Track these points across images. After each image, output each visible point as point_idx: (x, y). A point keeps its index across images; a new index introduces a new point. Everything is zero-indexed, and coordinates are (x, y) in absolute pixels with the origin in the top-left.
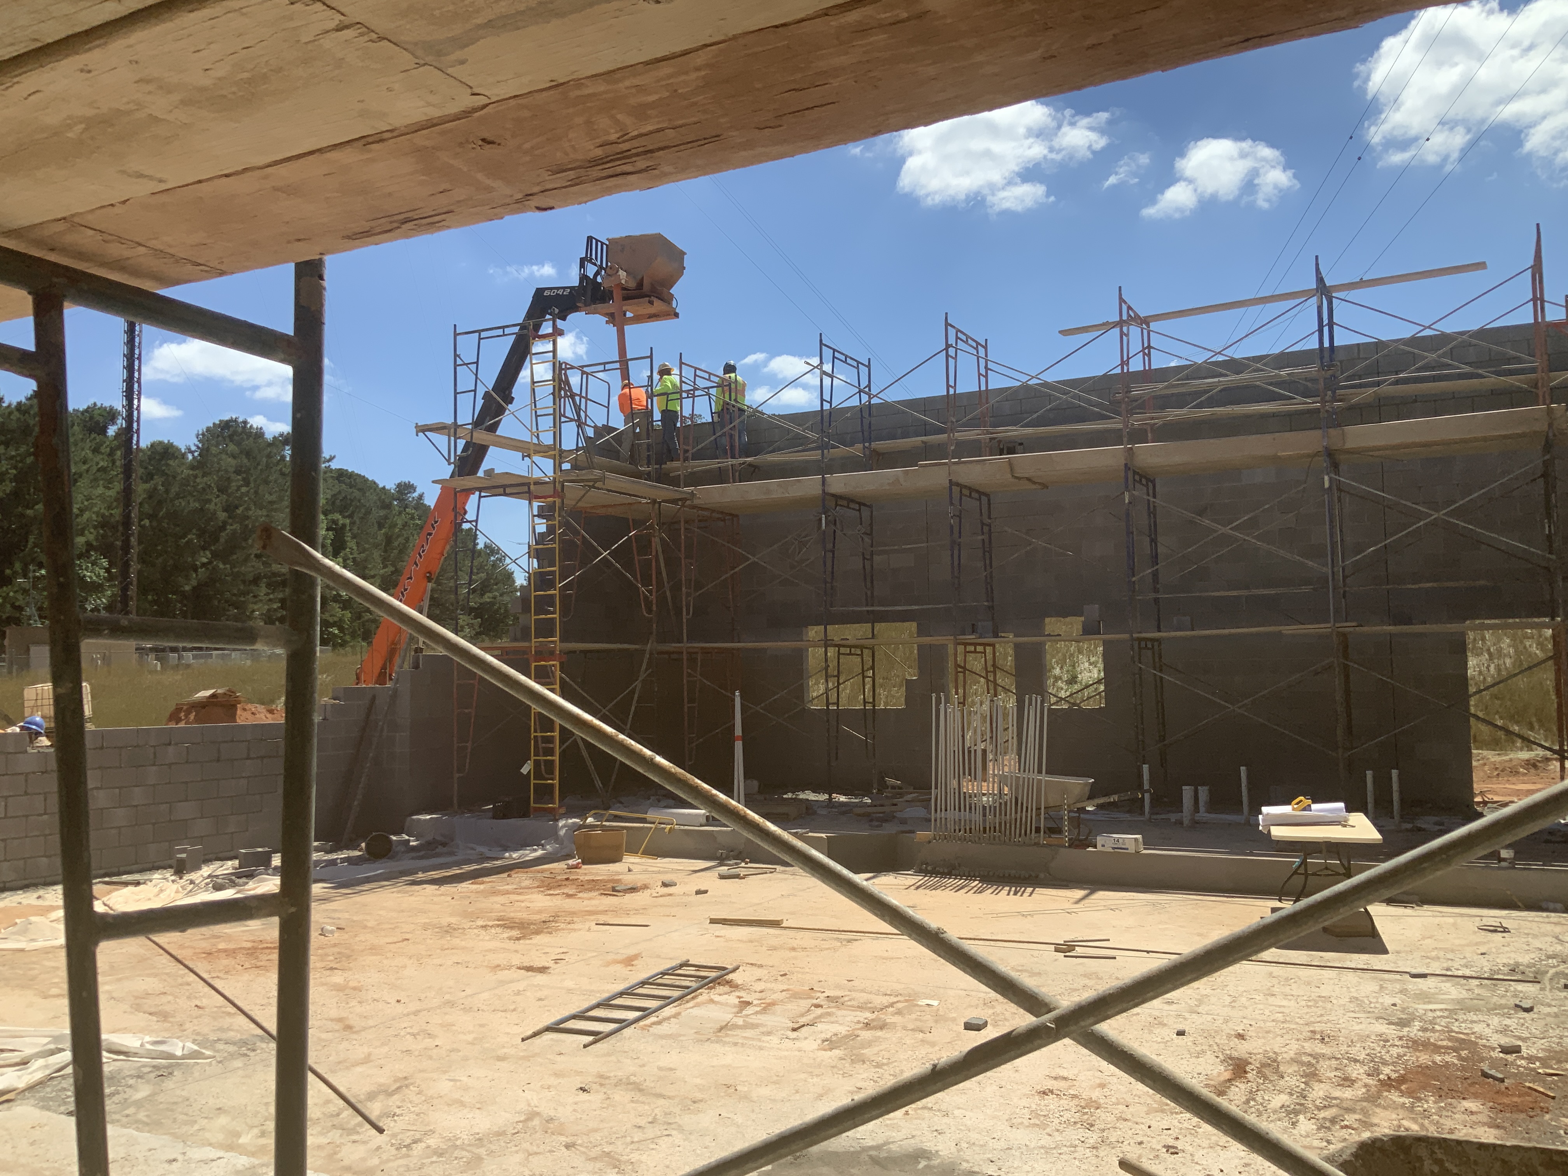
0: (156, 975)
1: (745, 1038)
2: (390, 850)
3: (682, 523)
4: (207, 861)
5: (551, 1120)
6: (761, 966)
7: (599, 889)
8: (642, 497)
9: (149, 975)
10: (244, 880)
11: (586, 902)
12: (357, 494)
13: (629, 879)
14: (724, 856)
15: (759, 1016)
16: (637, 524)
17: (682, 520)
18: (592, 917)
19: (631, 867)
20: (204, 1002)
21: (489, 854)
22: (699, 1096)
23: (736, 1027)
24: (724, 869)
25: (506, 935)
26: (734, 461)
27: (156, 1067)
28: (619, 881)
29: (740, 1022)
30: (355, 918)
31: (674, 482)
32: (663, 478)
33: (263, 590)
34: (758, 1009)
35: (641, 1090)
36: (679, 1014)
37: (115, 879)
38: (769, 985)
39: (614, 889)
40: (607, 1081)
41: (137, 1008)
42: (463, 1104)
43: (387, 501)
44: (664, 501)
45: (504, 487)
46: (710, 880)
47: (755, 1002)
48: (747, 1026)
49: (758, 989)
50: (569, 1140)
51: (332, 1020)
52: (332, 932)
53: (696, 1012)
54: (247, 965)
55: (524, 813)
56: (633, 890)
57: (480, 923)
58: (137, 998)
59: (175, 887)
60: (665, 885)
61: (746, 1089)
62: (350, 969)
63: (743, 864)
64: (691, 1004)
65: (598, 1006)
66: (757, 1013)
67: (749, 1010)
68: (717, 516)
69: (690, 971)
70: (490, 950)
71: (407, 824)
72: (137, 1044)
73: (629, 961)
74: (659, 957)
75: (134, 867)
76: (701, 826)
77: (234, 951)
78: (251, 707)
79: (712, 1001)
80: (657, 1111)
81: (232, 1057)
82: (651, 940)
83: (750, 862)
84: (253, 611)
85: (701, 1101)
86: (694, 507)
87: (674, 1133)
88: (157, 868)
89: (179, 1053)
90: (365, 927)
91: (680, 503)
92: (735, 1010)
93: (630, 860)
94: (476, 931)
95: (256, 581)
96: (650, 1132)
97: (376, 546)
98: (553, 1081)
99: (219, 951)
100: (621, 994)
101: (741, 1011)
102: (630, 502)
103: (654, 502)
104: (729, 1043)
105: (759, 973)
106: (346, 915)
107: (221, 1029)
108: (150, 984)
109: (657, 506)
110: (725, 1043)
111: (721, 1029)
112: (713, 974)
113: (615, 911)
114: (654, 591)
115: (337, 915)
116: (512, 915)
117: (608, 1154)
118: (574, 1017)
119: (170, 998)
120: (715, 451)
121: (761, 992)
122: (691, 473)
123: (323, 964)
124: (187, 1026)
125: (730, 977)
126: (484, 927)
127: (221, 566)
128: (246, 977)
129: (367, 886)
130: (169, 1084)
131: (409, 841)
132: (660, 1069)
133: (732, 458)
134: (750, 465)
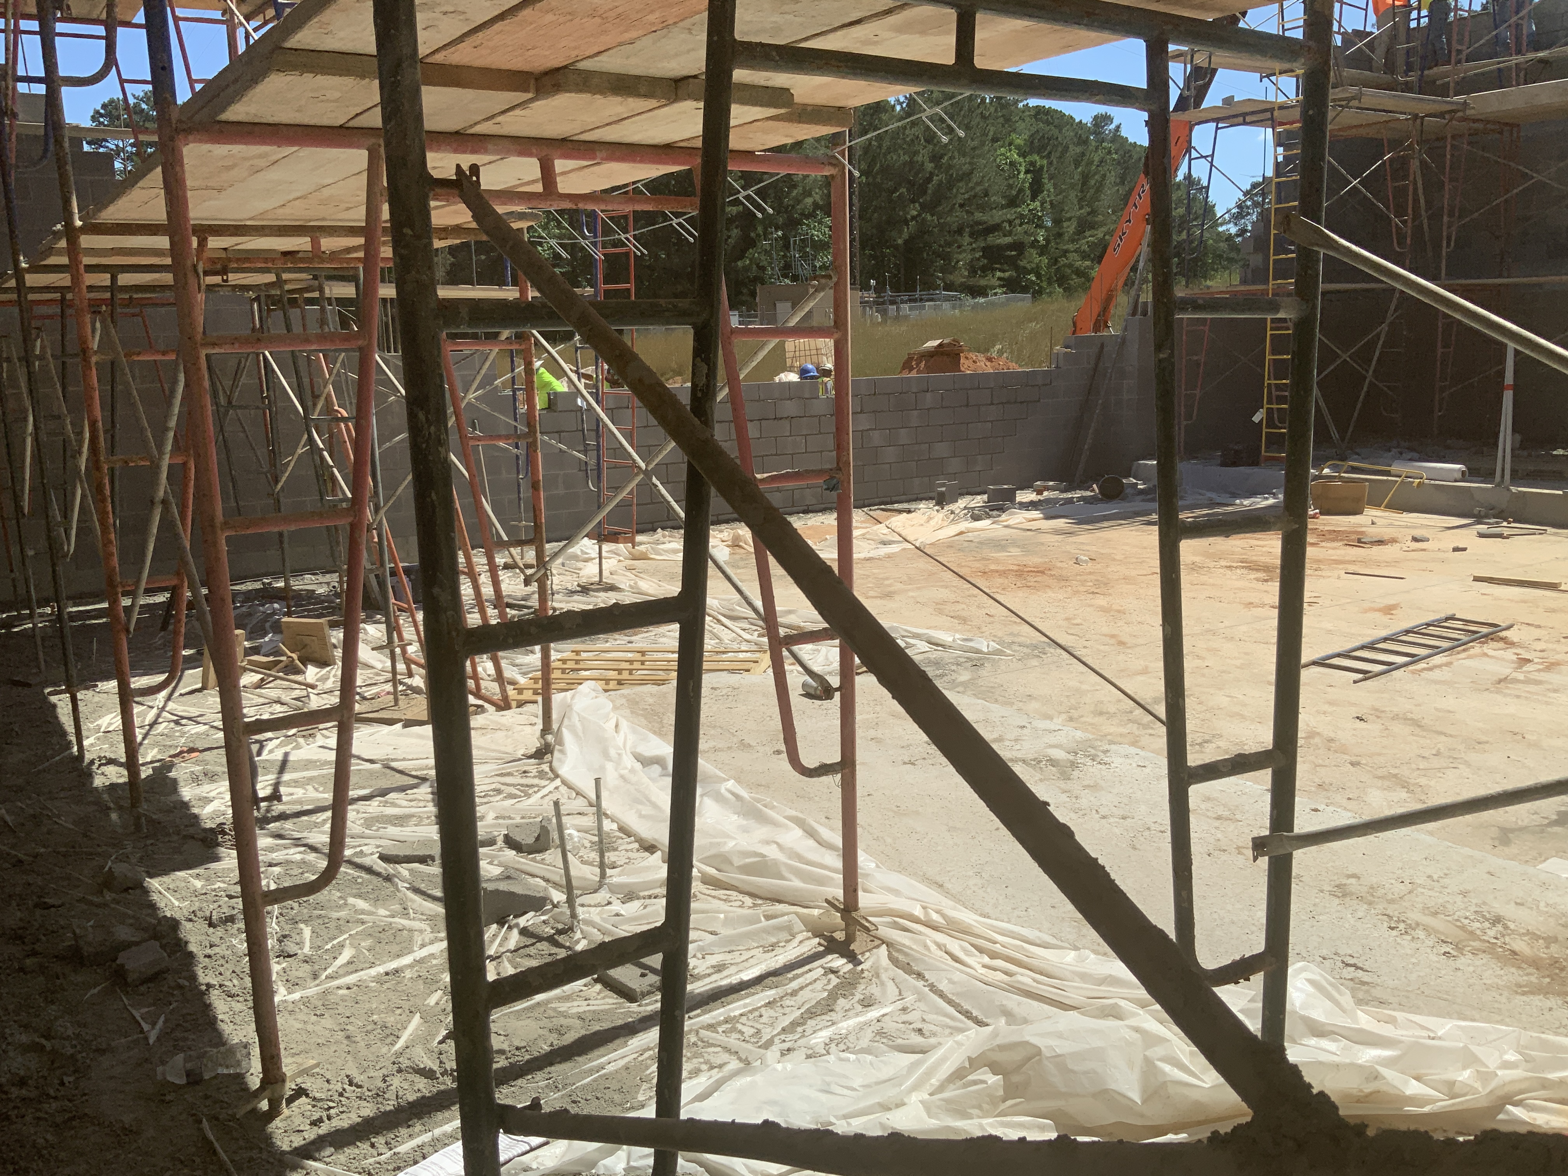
0: (946, 587)
1: (1528, 692)
2: (1121, 492)
3: (1449, 140)
4: (962, 495)
5: (1331, 740)
6: (1539, 627)
7: (1341, 540)
8: (1401, 113)
9: (942, 587)
10: (995, 513)
11: (1331, 552)
12: (1055, 132)
13: (1373, 532)
14: (1482, 514)
15: (1542, 674)
16: (1395, 144)
17: (1449, 136)
18: (1341, 566)
19: (1375, 520)
20: (992, 612)
21: (1219, 500)
22: (1484, 738)
23: (1516, 681)
24: (1482, 528)
25: (1252, 576)
26: (1520, 59)
27: (969, 659)
28: (1362, 533)
29: (1521, 677)
30: (1103, 551)
31: (1444, 91)
32: (1427, 87)
33: (966, 239)
34: (1541, 667)
35: (1419, 726)
36: (1451, 663)
37: (889, 507)
38: (1550, 646)
39: (1359, 541)
40: (1383, 715)
41: (940, 612)
42: (1243, 717)
43: (1084, 137)
44: (1426, 116)
45: (1244, 115)
46: (1468, 537)
47: (1536, 660)
48: (1527, 681)
49: (1538, 648)
50: (1354, 759)
51: (1105, 635)
52: (1086, 562)
53: (1468, 663)
54: (1019, 584)
55: (1254, 462)
56: (1380, 542)
57: (1223, 563)
58: (937, 604)
59: (941, 515)
60: (1415, 539)
61: (1535, 738)
62: (1110, 595)
63: (1505, 524)
64: (1463, 655)
65: (1363, 648)
66: (1539, 670)
67: (1528, 667)
68: (1492, 127)
69: (1458, 624)
70: (1239, 589)
71: (1134, 468)
72: (950, 639)
73: (1388, 610)
74: (1420, 608)
75: (903, 497)
76: (1456, 481)
77: (1004, 572)
78: (972, 355)
79: (1486, 655)
80: (1439, 746)
81: (1027, 656)
82: (1408, 592)
83: (1514, 522)
84: (958, 262)
85: (1487, 742)
86: (1464, 119)
87: (1460, 766)
88: (921, 500)
89: (985, 650)
90: (1114, 560)
91: (1447, 116)
92: (1515, 665)
93: (1371, 513)
94: (1222, 570)
95: (960, 231)
96: (1436, 763)
97: (1072, 186)
98: (1326, 707)
99: (992, 571)
100: (1385, 640)
101: (1521, 667)
102: (1384, 119)
103: (1416, 117)
104: (1510, 695)
105: (1537, 633)
106: (1094, 548)
107: (1011, 634)
108: (943, 594)
109: (1419, 121)
110: (1505, 695)
111: (1500, 681)
112: (1485, 630)
113: (1364, 562)
114: (1410, 221)
115: (1085, 548)
116: (1254, 558)
117: (1395, 776)
118: (1339, 655)
119: (964, 606)
120: (1497, 48)
121: (1541, 651)
122: (1463, 78)
123: (1085, 589)
124: (984, 629)
125: (1503, 634)
126: (1229, 567)
127: (929, 217)
128: (1020, 594)
129: (1106, 524)
130: (983, 672)
131: (1137, 484)
132: (1436, 709)
133: (1517, 54)
134: (1541, 61)
